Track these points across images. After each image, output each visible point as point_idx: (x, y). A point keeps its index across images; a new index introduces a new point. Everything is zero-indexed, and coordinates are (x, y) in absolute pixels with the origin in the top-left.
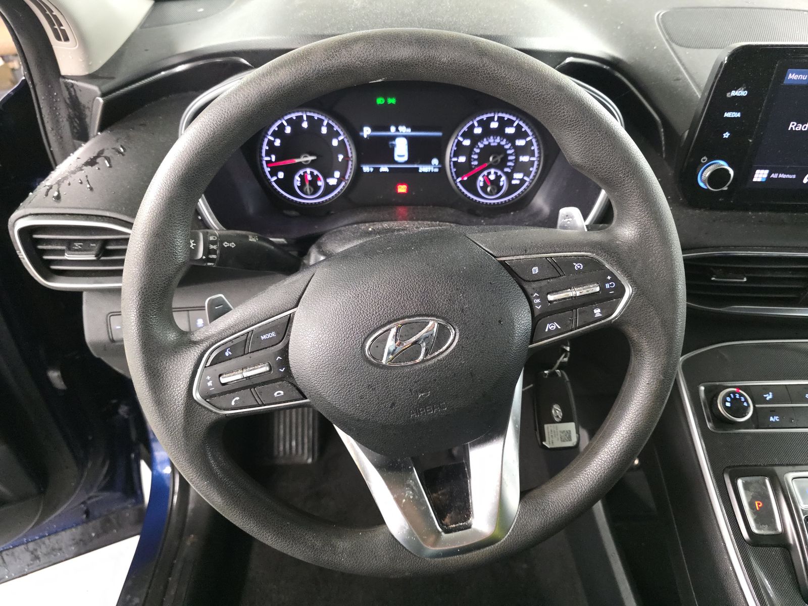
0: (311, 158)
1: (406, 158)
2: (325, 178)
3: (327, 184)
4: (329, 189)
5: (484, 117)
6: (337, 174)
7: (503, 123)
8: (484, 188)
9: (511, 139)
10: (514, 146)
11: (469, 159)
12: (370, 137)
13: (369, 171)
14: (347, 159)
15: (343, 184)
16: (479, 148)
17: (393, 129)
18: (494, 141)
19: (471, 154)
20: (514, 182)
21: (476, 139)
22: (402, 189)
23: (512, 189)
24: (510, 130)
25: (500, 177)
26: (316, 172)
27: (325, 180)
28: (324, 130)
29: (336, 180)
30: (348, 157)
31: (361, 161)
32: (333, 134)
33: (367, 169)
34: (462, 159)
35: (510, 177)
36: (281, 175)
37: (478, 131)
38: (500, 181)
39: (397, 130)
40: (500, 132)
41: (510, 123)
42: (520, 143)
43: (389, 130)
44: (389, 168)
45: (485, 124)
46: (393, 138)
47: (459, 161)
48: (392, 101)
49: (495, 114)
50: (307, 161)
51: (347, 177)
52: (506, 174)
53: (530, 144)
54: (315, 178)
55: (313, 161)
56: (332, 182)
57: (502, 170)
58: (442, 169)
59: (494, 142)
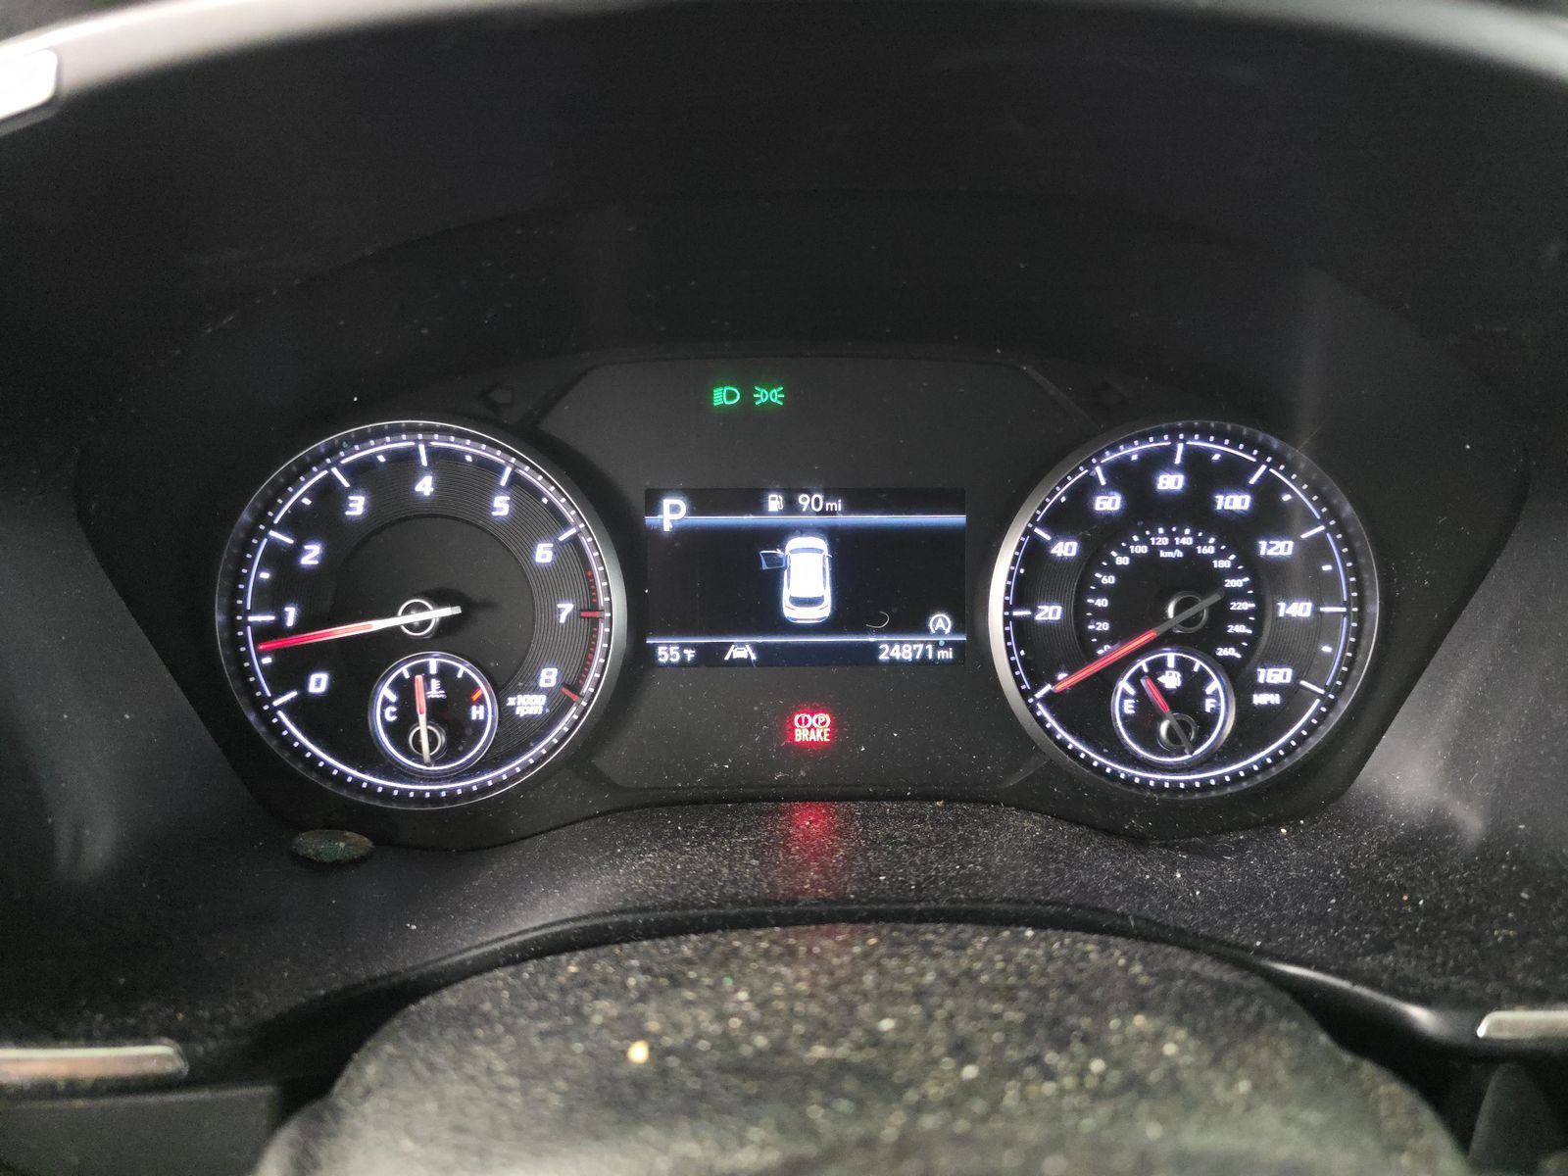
0: (436, 614)
1: (823, 612)
2: (501, 690)
3: (506, 715)
4: (515, 735)
5: (1133, 451)
6: (549, 677)
7: (1206, 476)
8: (1143, 724)
9: (1239, 534)
10: (1251, 563)
11: (1079, 613)
12: (682, 533)
13: (677, 659)
14: (590, 612)
15: (572, 714)
16: (1112, 569)
17: (775, 503)
18: (1170, 544)
19: (1082, 592)
20: (1260, 699)
21: (1101, 536)
22: (813, 729)
23: (1255, 727)
24: (1235, 502)
25: (1204, 678)
26: (463, 669)
27: (501, 702)
28: (501, 505)
29: (541, 700)
30: (594, 607)
31: (643, 621)
32: (536, 517)
33: (668, 651)
34: (1050, 613)
35: (1241, 681)
36: (318, 683)
37: (1108, 503)
38: (1204, 696)
39: (791, 507)
40: (1193, 509)
41: (1233, 475)
42: (1277, 549)
43: (758, 507)
44: (756, 647)
45: (1133, 479)
46: (777, 536)
47: (1039, 617)
48: (770, 396)
49: (1174, 439)
50: (425, 624)
51: (587, 688)
52: (1227, 667)
53: (1316, 550)
54: (459, 693)
55: (445, 622)
56: (528, 705)
57: (1209, 655)
58: (973, 650)
59: (1172, 547)
